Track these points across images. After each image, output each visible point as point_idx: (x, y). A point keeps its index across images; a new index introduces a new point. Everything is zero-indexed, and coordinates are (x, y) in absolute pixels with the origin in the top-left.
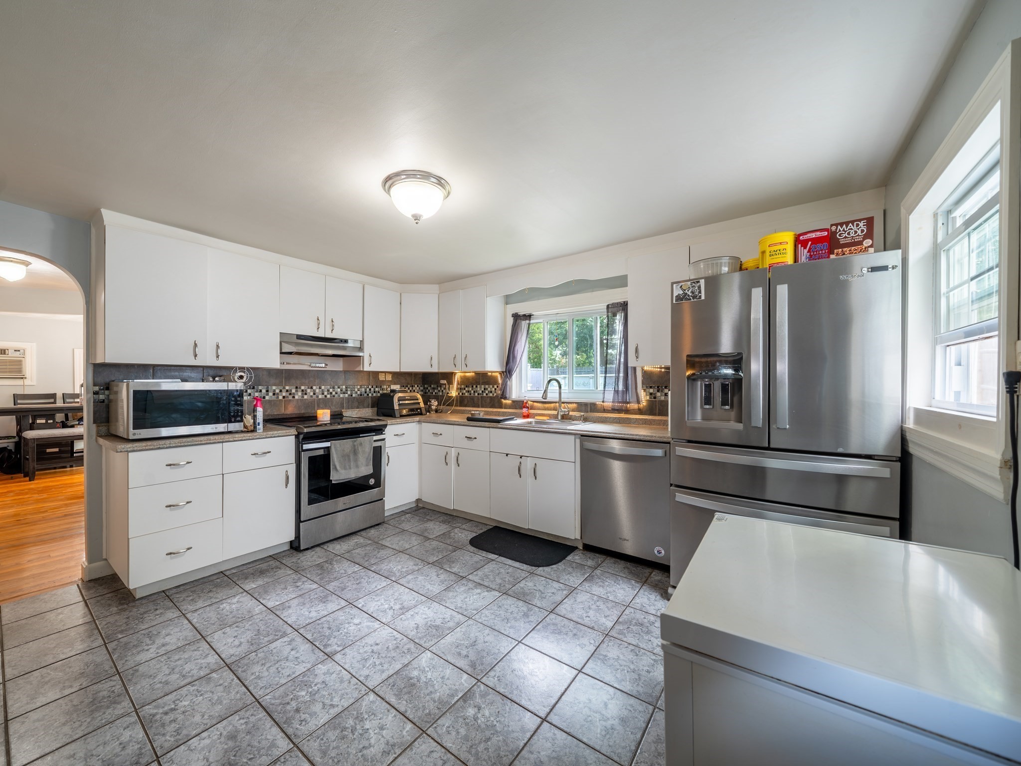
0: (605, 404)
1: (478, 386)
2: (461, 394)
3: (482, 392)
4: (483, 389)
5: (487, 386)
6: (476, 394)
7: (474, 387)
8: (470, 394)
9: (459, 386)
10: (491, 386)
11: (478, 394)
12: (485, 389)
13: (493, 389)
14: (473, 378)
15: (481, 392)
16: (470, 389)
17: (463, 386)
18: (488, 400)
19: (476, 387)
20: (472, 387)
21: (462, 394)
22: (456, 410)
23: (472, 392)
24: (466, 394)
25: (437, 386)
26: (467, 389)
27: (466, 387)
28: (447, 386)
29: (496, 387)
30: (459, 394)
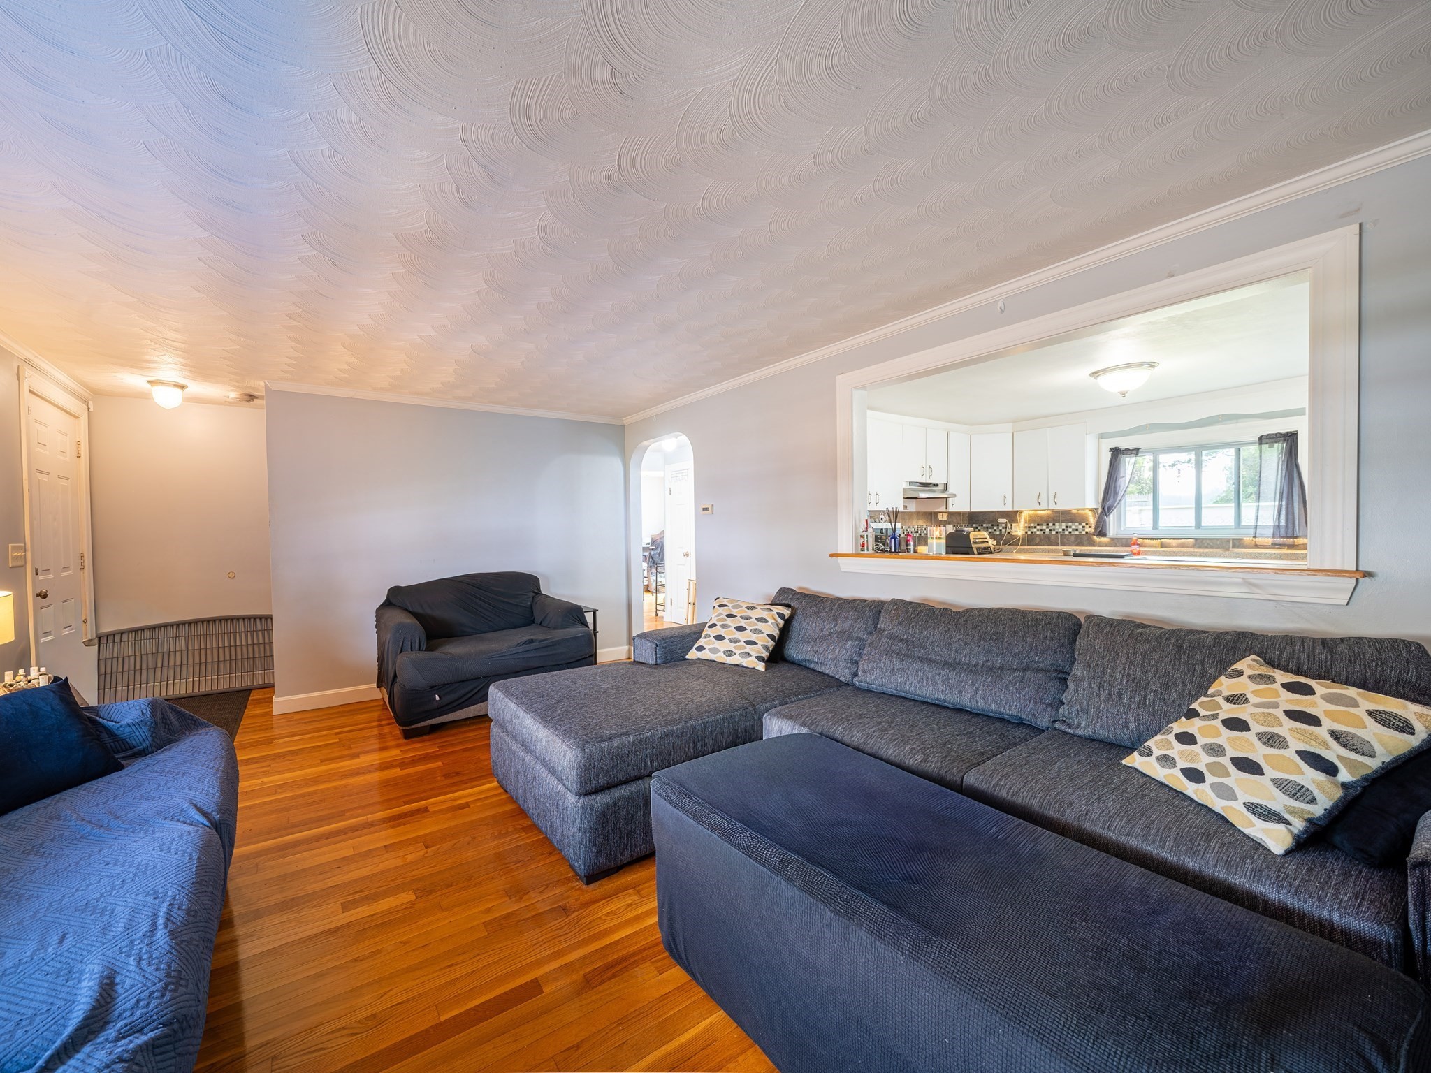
0: (1257, 539)
1: (1057, 524)
2: (1029, 533)
3: (1063, 530)
4: (1064, 527)
5: (1070, 524)
6: (1054, 533)
7: (1051, 525)
8: (1044, 533)
9: (1027, 525)
10: (1077, 524)
11: (1057, 532)
12: (1067, 527)
13: (1081, 527)
14: (1048, 516)
15: (1061, 530)
16: (1044, 527)
17: (1032, 525)
18: (1073, 538)
19: (1054, 525)
20: (1048, 525)
21: (1032, 532)
22: (1024, 549)
23: (1048, 530)
24: (1038, 533)
25: (993, 525)
26: (1038, 527)
27: (1038, 525)
28: (1009, 525)
29: (1084, 524)
30: (1026, 532)
